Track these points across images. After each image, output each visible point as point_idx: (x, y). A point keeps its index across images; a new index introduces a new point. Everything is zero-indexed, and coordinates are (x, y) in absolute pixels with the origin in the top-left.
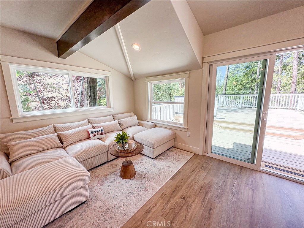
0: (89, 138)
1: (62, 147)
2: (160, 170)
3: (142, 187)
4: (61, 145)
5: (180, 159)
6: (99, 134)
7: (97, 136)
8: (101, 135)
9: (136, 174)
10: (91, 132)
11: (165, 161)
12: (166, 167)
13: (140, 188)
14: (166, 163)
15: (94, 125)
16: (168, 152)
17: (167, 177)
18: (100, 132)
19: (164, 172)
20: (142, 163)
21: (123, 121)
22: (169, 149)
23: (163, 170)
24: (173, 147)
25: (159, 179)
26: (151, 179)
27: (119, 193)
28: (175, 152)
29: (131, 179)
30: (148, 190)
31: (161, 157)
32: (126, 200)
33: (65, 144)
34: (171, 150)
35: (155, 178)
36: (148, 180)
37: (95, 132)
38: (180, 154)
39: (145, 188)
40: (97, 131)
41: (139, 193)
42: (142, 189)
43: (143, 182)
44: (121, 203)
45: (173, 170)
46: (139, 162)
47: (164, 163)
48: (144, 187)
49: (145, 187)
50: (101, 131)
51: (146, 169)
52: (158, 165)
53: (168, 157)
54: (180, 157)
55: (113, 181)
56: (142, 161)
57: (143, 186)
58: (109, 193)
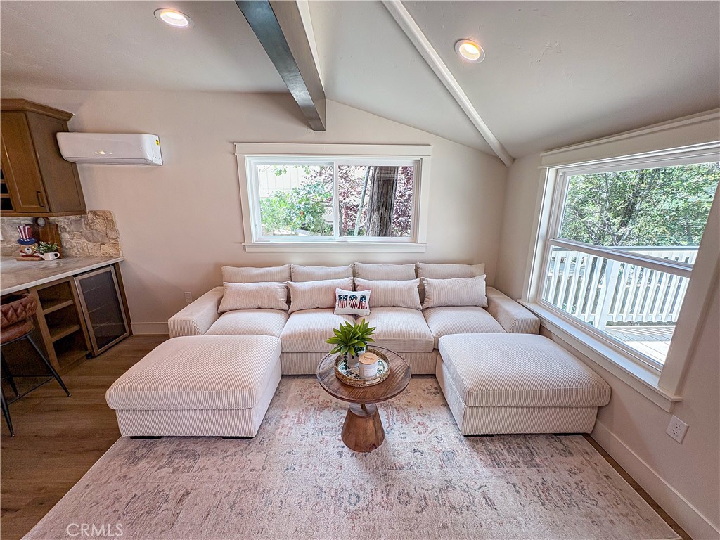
0: (333, 308)
1: (286, 311)
2: (449, 486)
3: (353, 497)
4: (286, 307)
5: (569, 504)
6: (353, 306)
7: (348, 309)
8: (359, 308)
9: (377, 450)
10: (339, 296)
11: (497, 472)
12: (478, 494)
13: (347, 497)
14: (492, 480)
15: (358, 281)
16: (542, 444)
17: (443, 533)
18: (357, 301)
19: (453, 507)
20: (421, 428)
21: (433, 284)
22: (556, 434)
23: (455, 496)
24: (586, 435)
25: (418, 515)
26: (394, 494)
27: (303, 467)
28: (575, 461)
29: (356, 453)
30: (356, 522)
31: (499, 447)
32: (293, 500)
33: (293, 307)
34: (567, 442)
35: (407, 503)
36: (387, 490)
37: (346, 300)
38: (590, 488)
39: (356, 507)
40: (350, 297)
41: (332, 508)
42: (348, 504)
43: (368, 488)
44: (282, 497)
45: (495, 526)
46: (419, 419)
47: (486, 473)
48: (358, 501)
49: (358, 505)
50: (359, 298)
51: (415, 451)
52: (460, 467)
53: (525, 463)
54: (577, 495)
55: (321, 431)
56: (428, 423)
57: (358, 497)
58: (290, 453)
